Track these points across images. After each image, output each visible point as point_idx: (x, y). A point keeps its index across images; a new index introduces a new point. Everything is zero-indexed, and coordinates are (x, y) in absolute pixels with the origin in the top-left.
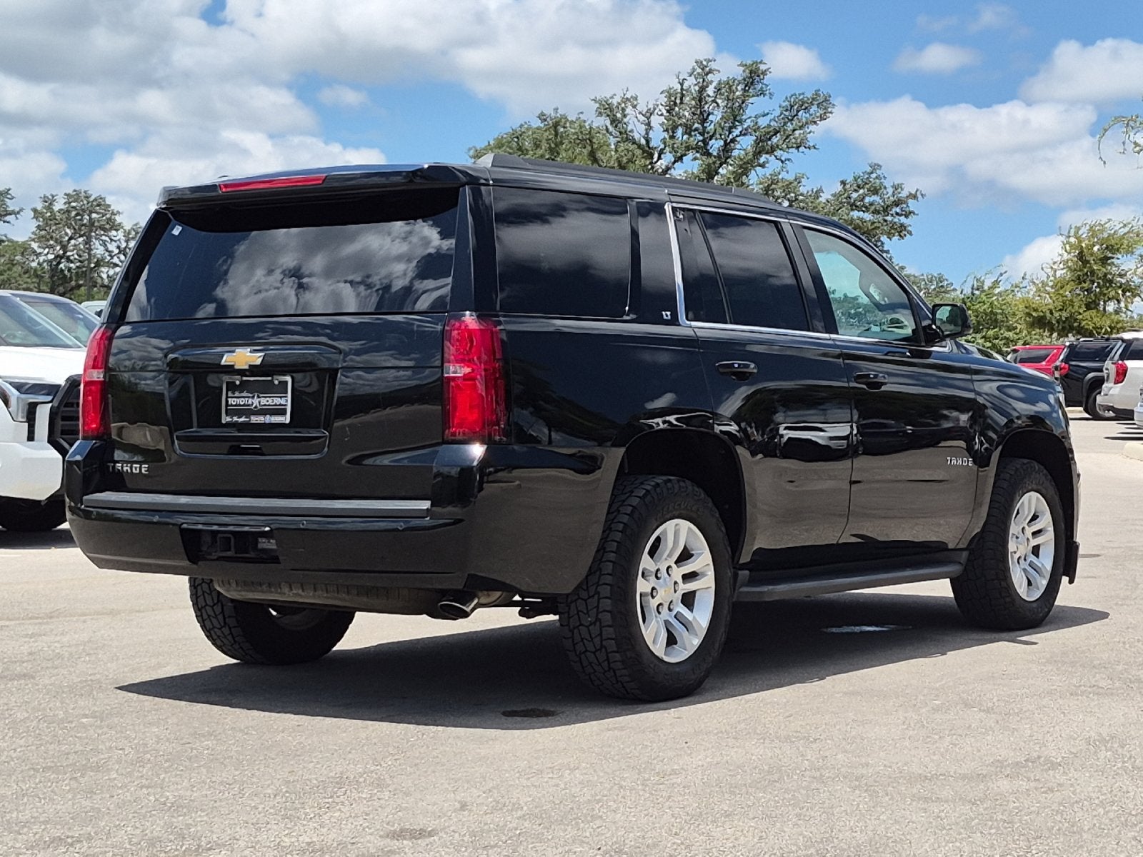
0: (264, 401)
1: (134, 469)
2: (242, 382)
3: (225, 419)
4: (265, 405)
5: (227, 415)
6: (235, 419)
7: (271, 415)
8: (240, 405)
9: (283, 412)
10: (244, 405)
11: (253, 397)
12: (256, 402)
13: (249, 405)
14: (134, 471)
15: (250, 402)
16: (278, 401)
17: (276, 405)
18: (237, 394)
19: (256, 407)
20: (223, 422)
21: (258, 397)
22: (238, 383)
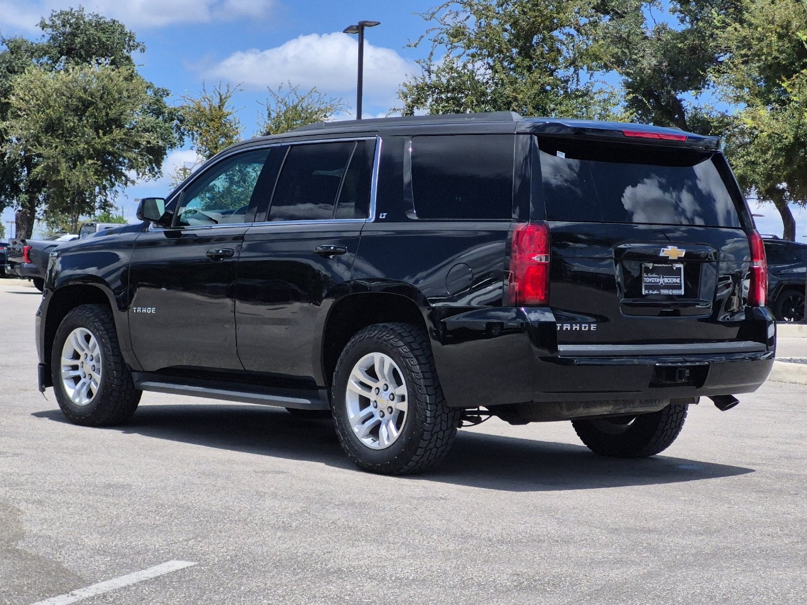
0: (666, 280)
1: (583, 328)
2: (653, 267)
3: (644, 292)
4: (667, 283)
5: (645, 289)
6: (651, 292)
7: (672, 289)
8: (651, 283)
9: (680, 288)
10: (654, 283)
11: (660, 278)
12: (661, 280)
13: (657, 283)
14: (583, 329)
15: (658, 281)
16: (675, 280)
17: (674, 283)
18: (650, 275)
19: (662, 284)
20: (643, 294)
21: (663, 277)
22: (651, 268)
